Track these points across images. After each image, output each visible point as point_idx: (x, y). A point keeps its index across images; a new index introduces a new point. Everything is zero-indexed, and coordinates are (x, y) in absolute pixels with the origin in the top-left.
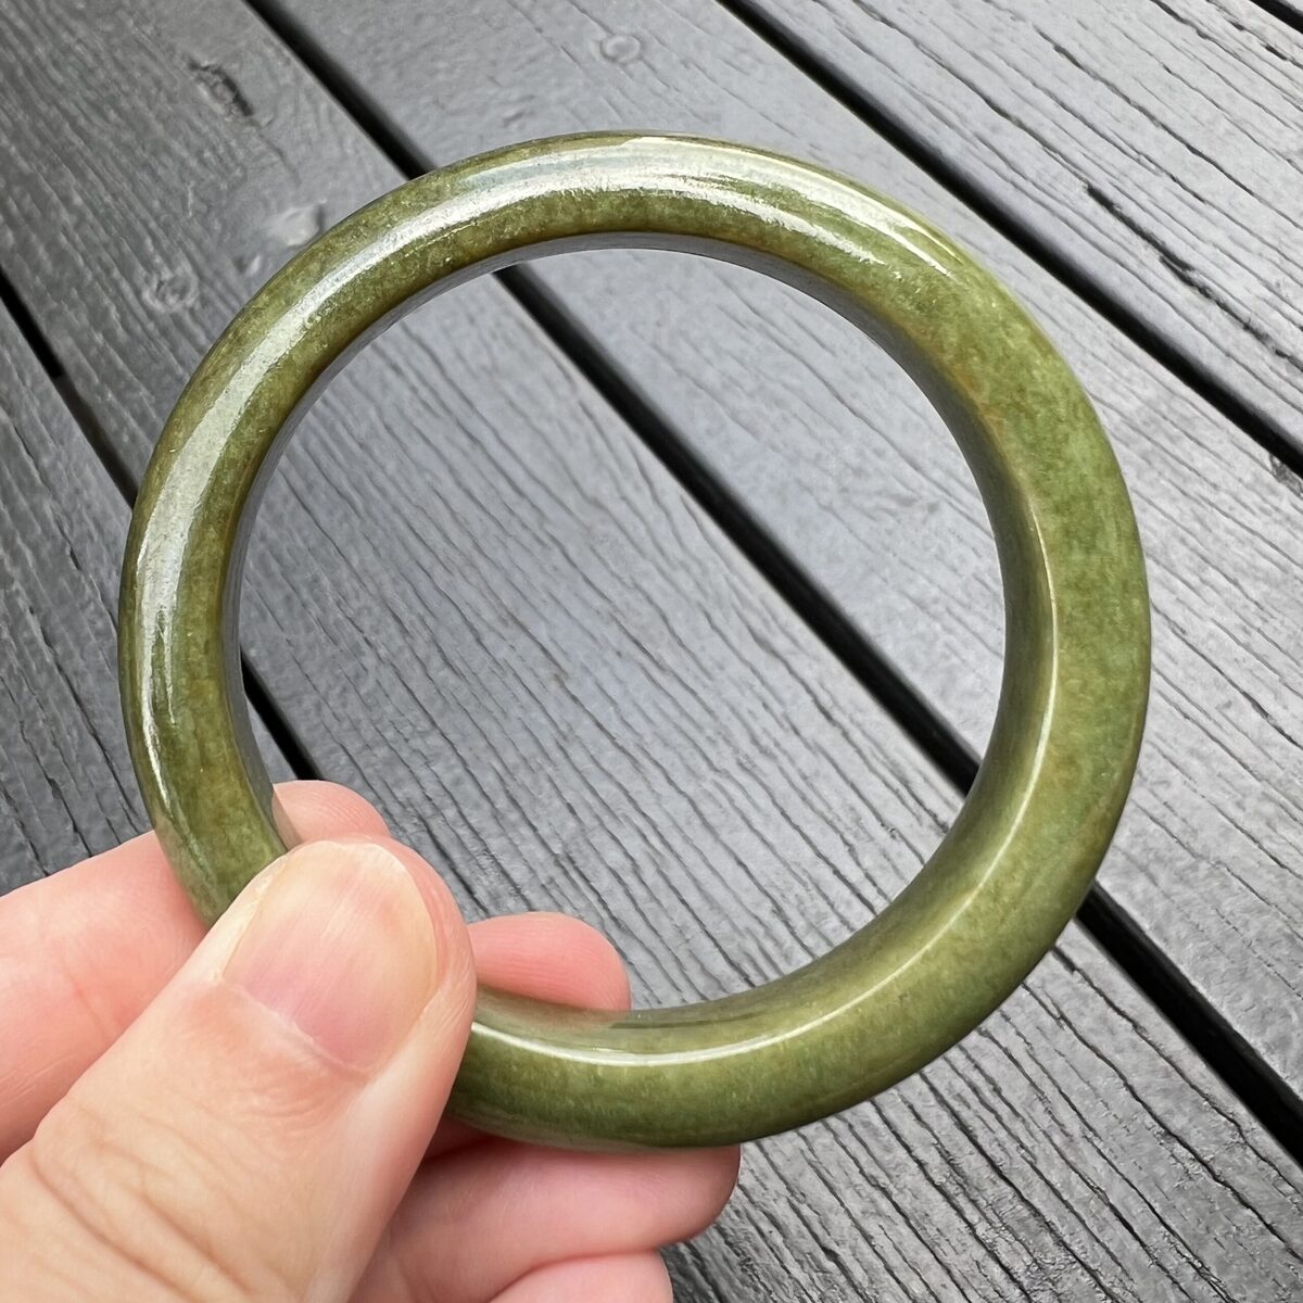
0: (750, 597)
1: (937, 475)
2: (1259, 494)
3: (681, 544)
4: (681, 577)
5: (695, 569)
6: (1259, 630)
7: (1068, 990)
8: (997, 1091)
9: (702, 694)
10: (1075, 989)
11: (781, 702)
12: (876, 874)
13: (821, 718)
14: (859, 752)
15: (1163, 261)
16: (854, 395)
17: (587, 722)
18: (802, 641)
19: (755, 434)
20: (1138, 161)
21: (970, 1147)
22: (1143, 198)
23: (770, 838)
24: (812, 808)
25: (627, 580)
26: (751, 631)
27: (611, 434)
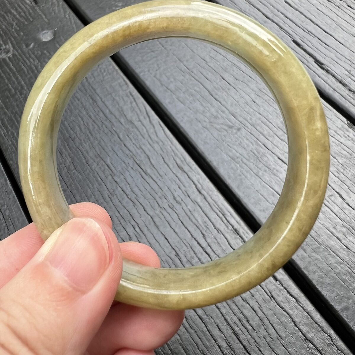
0: (178, 153)
1: (241, 119)
2: (343, 131)
3: (157, 136)
4: (156, 146)
5: (161, 143)
6: (342, 173)
7: (274, 287)
8: (248, 321)
9: (159, 183)
10: (277, 287)
11: (185, 187)
12: (212, 245)
13: (198, 192)
14: (209, 204)
15: (315, 62)
16: (217, 94)
17: (120, 189)
18: (193, 168)
19: (184, 104)
20: (308, 34)
21: (237, 341)
22: (309, 44)
23: (177, 230)
24: (192, 221)
25: (138, 146)
26: (177, 164)
27: (138, 101)
